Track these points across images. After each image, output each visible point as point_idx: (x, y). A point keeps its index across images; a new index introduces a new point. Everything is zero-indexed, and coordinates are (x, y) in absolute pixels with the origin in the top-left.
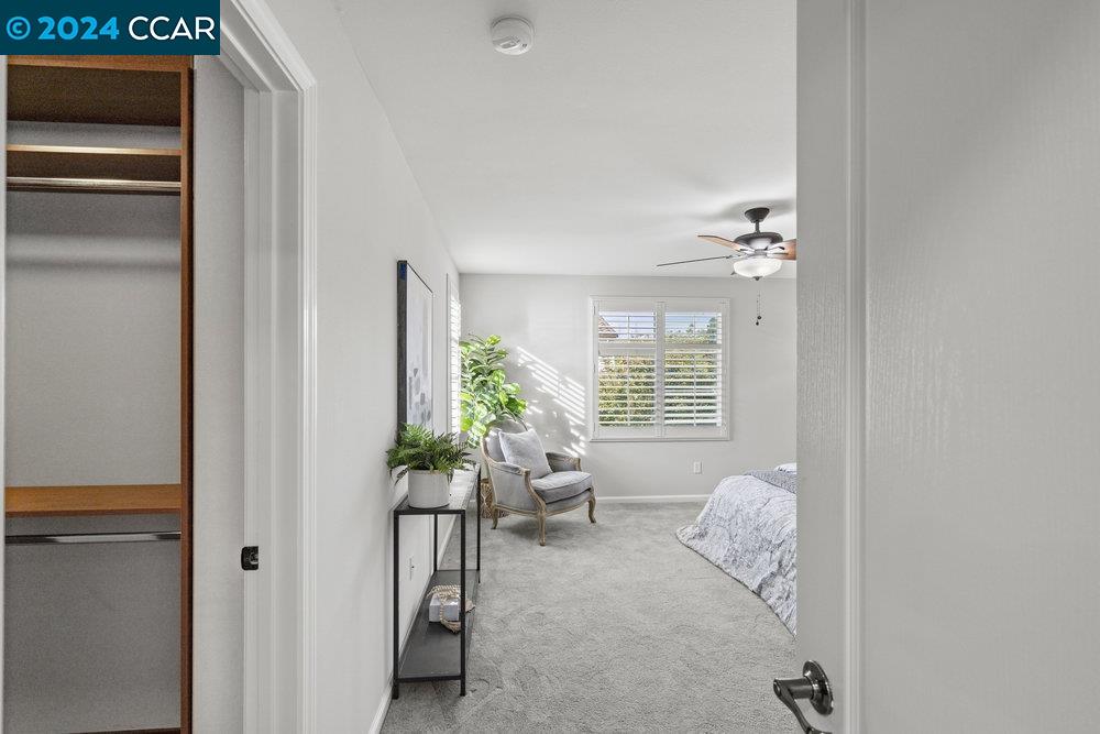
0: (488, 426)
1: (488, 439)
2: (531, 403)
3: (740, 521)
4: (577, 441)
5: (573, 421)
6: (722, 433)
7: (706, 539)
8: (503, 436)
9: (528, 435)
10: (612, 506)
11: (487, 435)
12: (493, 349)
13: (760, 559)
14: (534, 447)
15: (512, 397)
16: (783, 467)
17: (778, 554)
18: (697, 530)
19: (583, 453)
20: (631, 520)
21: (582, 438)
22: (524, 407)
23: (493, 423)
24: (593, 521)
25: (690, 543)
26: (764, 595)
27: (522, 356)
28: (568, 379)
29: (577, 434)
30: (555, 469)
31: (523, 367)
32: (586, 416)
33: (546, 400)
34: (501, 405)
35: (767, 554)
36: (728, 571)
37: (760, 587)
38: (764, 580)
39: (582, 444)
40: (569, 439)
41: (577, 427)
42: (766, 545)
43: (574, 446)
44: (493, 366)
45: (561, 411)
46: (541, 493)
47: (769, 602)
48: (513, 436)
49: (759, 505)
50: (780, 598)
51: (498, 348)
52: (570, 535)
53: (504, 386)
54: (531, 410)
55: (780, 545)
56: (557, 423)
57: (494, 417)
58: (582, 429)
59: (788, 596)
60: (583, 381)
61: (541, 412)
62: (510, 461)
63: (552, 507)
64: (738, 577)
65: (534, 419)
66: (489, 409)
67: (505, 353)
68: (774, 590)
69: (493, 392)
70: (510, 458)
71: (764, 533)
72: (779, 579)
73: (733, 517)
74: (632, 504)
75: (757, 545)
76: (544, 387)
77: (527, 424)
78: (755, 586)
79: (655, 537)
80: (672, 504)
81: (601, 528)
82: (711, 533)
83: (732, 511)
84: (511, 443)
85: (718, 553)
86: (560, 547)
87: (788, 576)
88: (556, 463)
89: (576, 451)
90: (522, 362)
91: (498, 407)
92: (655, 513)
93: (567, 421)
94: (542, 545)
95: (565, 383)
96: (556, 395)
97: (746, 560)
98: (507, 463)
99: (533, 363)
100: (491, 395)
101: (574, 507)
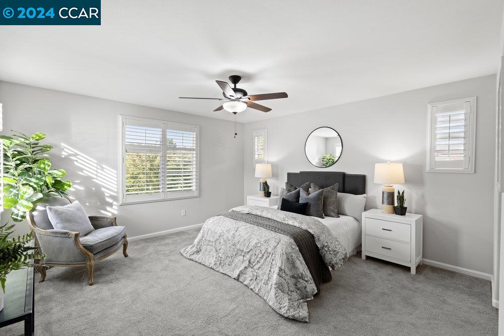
0: (34, 203)
1: (35, 213)
2: (75, 183)
3: (222, 241)
4: (111, 205)
5: (107, 193)
6: (196, 194)
7: (201, 254)
8: (50, 209)
9: (72, 206)
10: (136, 242)
11: (34, 210)
12: (37, 144)
13: (236, 260)
14: (79, 214)
15: (59, 179)
16: (234, 209)
17: (248, 256)
18: (194, 249)
19: (116, 212)
20: (151, 249)
21: (115, 203)
22: (69, 186)
23: (40, 200)
24: (126, 256)
25: (192, 257)
26: (241, 279)
27: (65, 150)
28: (104, 166)
29: (110, 201)
30: (96, 227)
31: (67, 159)
32: (117, 189)
33: (87, 180)
34: (47, 186)
35: (241, 258)
36: (217, 269)
37: (239, 276)
38: (241, 271)
39: (114, 207)
40: (105, 204)
41: (112, 197)
42: (239, 252)
43: (108, 208)
44: (38, 157)
45: (98, 187)
46: (89, 248)
47: (246, 283)
48: (59, 208)
49: (234, 232)
50: (251, 280)
51: (42, 143)
52: (112, 271)
53: (50, 172)
54: (74, 188)
55: (249, 252)
56: (96, 195)
57: (40, 195)
58: (115, 198)
59: (256, 278)
60: (115, 167)
61: (83, 189)
62: (57, 227)
63: (98, 256)
64: (224, 272)
65: (77, 194)
66: (35, 189)
67: (50, 147)
68: (247, 276)
69: (39, 176)
70: (59, 225)
71: (238, 246)
72: (250, 270)
73: (217, 240)
74: (148, 239)
75: (234, 253)
76: (84, 171)
77: (71, 198)
78: (235, 275)
79: (170, 257)
80: (171, 234)
81: (132, 260)
82: (203, 250)
83: (217, 236)
84: (58, 214)
85: (211, 261)
86: (107, 282)
87: (255, 267)
88: (97, 223)
89: (109, 212)
90: (66, 154)
91: (44, 187)
92: (163, 242)
93: (103, 193)
94: (91, 285)
95: (102, 169)
96: (95, 177)
97: (227, 262)
98: (55, 230)
99: (76, 155)
100: (37, 179)
101: (115, 251)
